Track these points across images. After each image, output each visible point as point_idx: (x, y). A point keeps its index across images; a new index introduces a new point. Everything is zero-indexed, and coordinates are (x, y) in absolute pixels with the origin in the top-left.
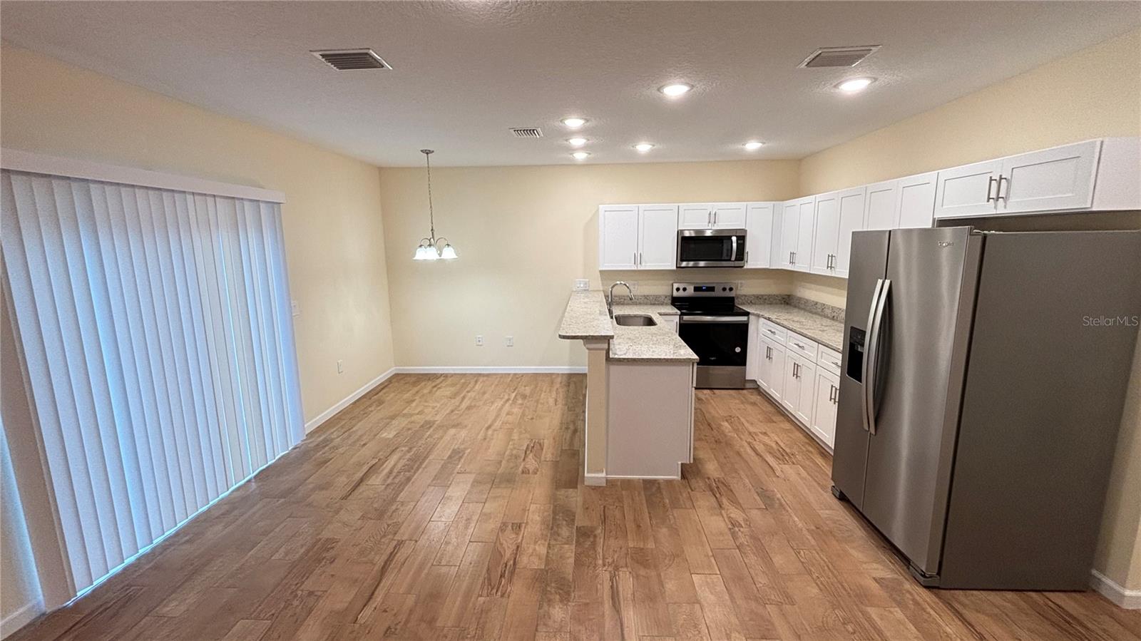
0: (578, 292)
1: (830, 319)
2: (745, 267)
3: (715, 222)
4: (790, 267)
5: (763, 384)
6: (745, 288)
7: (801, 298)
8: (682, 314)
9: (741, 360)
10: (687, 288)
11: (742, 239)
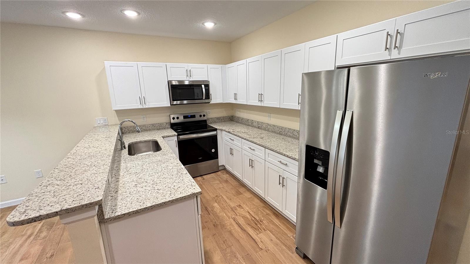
0: (100, 127)
1: (257, 128)
2: (211, 103)
3: (191, 76)
4: (234, 102)
5: (228, 167)
6: (211, 114)
7: (239, 117)
8: (178, 135)
9: (215, 156)
10: (179, 117)
11: (207, 86)
